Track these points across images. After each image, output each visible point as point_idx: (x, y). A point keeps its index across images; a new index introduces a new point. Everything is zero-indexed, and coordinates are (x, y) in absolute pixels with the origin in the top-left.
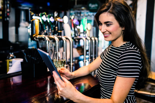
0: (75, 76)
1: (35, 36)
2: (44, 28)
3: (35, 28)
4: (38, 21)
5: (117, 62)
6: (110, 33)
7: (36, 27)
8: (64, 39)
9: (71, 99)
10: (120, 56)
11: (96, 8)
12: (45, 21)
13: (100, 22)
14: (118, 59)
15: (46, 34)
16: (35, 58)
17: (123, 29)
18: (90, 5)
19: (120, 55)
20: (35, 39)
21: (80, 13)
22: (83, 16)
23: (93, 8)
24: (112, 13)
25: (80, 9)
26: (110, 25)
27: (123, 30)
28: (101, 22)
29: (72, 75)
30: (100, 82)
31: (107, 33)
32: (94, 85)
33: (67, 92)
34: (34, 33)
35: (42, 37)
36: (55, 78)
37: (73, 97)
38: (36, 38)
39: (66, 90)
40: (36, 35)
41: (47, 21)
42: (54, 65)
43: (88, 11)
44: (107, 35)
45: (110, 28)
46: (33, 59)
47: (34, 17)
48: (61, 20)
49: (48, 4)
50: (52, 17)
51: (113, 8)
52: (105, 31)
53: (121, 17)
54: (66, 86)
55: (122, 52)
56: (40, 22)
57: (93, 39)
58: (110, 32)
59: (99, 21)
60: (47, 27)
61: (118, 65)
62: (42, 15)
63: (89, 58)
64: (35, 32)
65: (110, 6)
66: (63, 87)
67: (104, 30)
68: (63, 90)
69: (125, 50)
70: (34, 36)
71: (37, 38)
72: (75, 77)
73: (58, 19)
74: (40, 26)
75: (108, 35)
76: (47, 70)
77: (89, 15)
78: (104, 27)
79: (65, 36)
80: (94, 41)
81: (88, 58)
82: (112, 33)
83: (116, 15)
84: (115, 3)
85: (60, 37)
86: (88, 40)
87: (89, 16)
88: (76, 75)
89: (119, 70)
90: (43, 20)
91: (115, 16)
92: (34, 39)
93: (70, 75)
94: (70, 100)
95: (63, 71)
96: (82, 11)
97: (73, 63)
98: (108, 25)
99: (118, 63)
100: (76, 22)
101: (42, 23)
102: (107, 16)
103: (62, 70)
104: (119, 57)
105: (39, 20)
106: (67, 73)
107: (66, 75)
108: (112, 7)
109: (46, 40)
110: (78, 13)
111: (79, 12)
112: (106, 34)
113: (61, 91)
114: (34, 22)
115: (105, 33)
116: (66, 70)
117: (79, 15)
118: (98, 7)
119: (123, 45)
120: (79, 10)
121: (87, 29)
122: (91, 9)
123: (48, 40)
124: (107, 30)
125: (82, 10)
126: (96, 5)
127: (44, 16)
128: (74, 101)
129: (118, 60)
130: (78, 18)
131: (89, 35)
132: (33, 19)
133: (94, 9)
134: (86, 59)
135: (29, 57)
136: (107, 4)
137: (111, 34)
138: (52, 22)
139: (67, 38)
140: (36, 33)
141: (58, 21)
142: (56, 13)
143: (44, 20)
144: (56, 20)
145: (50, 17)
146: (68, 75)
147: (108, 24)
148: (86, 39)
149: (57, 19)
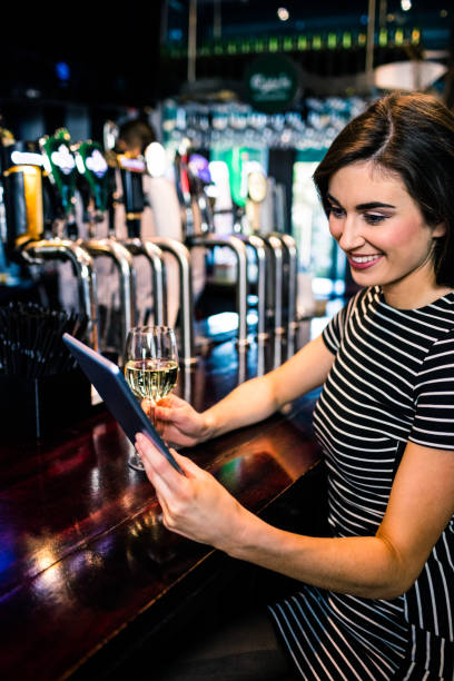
0: (216, 431)
1: (26, 244)
2: (65, 203)
3: (26, 207)
4: (35, 172)
5: (414, 380)
6: (382, 253)
7: (29, 204)
8: (156, 254)
9: (219, 547)
10: (426, 359)
11: (282, 97)
12: (67, 172)
13: (337, 203)
14: (417, 368)
15: (72, 231)
16: (38, 353)
17: (437, 234)
18: (257, 81)
19: (427, 351)
20: (25, 255)
21: (210, 117)
22: (221, 132)
23: (271, 93)
24: (392, 166)
25: (211, 97)
26: (382, 218)
27: (434, 239)
28: (342, 203)
29: (205, 428)
30: (325, 452)
31: (367, 253)
32: (302, 472)
33: (203, 517)
34: (22, 230)
35: (58, 246)
36: (148, 460)
37: (227, 536)
38: (32, 253)
39: (196, 509)
40: (32, 240)
41: (75, 170)
42: (129, 390)
43: (245, 108)
44: (365, 260)
45: (384, 233)
46: (33, 355)
47: (16, 157)
48: (138, 165)
49: (63, 71)
50: (96, 154)
51: (399, 141)
52: (360, 242)
53: (431, 186)
54: (195, 496)
55: (435, 340)
56: (45, 180)
57: (275, 242)
58: (382, 248)
59: (332, 198)
60: (76, 200)
61: (414, 394)
62: (54, 147)
63: (261, 327)
64: (27, 226)
65: (384, 132)
66: (184, 499)
67: (354, 239)
68: (184, 512)
69: (447, 331)
70: (21, 241)
71: (37, 250)
72: (217, 434)
73: (124, 160)
74: (47, 197)
75: (370, 258)
76: (89, 397)
77: (250, 127)
78: (354, 224)
79: (159, 240)
80: (279, 254)
81: (256, 329)
82: (391, 255)
83: (412, 172)
84: (404, 118)
85: (136, 242)
86: (255, 248)
87: (252, 132)
88: (222, 424)
89: (417, 417)
90: (57, 169)
91: (407, 177)
92: (23, 258)
93: (196, 428)
94: (213, 548)
95: (166, 412)
96: (221, 109)
97: (192, 355)
98: (372, 220)
99: (414, 388)
100: (199, 170)
101: (52, 179)
102: (371, 177)
103: (161, 408)
104: (421, 362)
105: (42, 169)
106: (187, 419)
107: (179, 429)
108: (395, 139)
109: (79, 260)
110: (199, 116)
111: (205, 109)
112: (362, 256)
113: (176, 518)
114: (20, 180)
115: (359, 252)
116: (179, 407)
117: (204, 124)
118: (290, 92)
119: (436, 303)
120: (204, 102)
121: (249, 196)
122: (259, 98)
123: (85, 260)
124: (367, 241)
125: (221, 102)
126: (285, 83)
127: (63, 148)
128: (231, 555)
129: (416, 374)
130: (203, 138)
131: (256, 226)
132: (12, 165)
133: (273, 98)
134: (248, 333)
135: (13, 348)
136: (369, 120)
137: (384, 258)
138: (100, 175)
139: (165, 248)
140: (31, 227)
141: (123, 172)
142: (111, 131)
143: (62, 166)
144: (113, 164)
145: (87, 153)
146: (186, 428)
147: (371, 212)
148: (247, 243)
149: (117, 162)
